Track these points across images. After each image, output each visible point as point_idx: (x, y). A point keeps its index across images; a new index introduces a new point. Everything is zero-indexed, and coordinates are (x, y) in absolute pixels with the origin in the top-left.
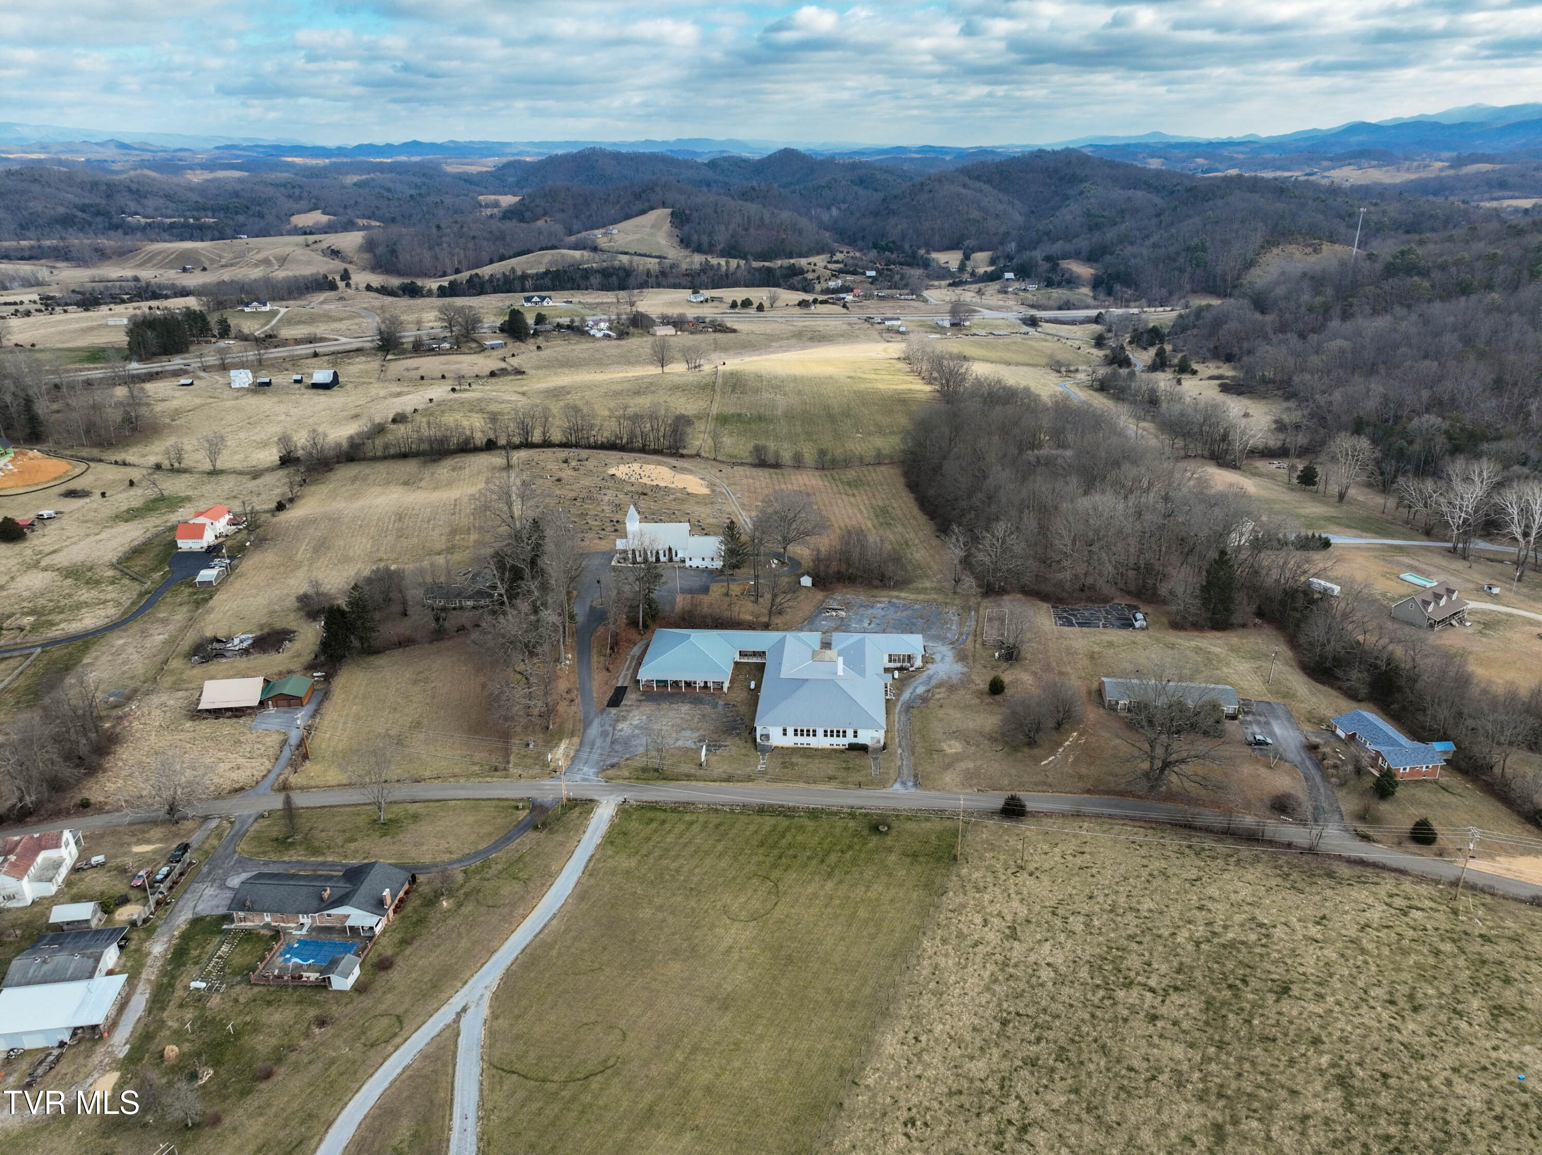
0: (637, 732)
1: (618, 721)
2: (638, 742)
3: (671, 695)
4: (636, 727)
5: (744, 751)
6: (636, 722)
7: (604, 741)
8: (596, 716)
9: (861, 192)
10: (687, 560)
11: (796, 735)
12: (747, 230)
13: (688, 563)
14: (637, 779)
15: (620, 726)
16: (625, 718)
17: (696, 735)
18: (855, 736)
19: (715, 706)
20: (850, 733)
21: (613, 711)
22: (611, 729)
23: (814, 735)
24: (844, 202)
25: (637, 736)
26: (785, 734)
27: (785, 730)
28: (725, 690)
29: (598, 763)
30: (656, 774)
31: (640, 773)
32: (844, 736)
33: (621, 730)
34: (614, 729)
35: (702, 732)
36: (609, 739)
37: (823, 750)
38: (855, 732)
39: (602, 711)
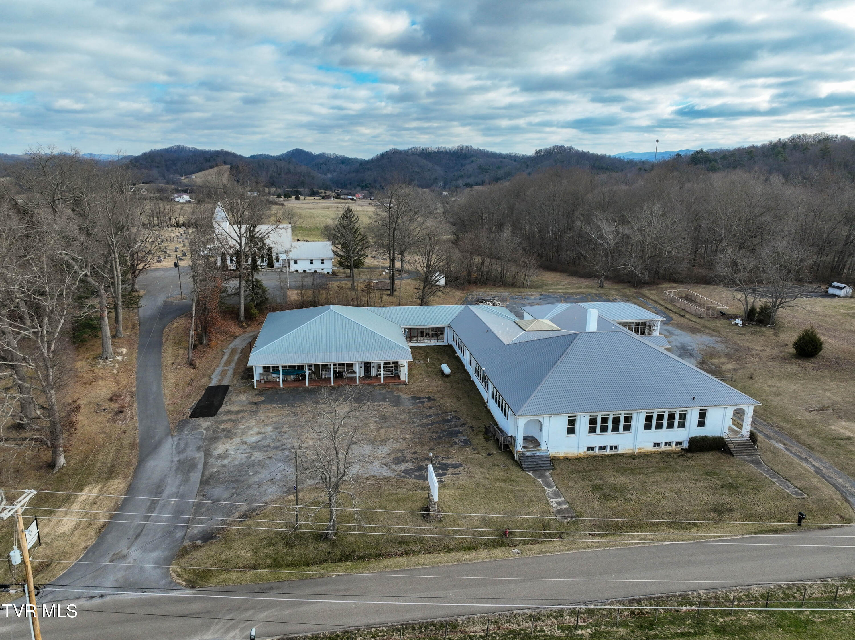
0: (257, 455)
1: (214, 439)
2: (263, 475)
3: (311, 391)
4: (256, 447)
5: (498, 473)
6: (252, 438)
7: (186, 481)
8: (169, 433)
9: (343, 166)
10: (292, 263)
11: (592, 430)
12: (279, 174)
13: (293, 267)
14: (276, 564)
15: (220, 448)
16: (229, 434)
17: (384, 450)
18: (701, 424)
19: (397, 402)
20: (693, 417)
21: (205, 423)
22: (200, 455)
23: (627, 428)
24: (334, 171)
25: (261, 464)
26: (571, 431)
27: (572, 422)
28: (404, 375)
29: (169, 533)
30: (323, 546)
31: (282, 549)
32: (682, 425)
33: (221, 456)
34: (208, 454)
35: (391, 445)
36: (196, 477)
37: (644, 456)
38: (702, 415)
39: (181, 426)
